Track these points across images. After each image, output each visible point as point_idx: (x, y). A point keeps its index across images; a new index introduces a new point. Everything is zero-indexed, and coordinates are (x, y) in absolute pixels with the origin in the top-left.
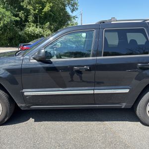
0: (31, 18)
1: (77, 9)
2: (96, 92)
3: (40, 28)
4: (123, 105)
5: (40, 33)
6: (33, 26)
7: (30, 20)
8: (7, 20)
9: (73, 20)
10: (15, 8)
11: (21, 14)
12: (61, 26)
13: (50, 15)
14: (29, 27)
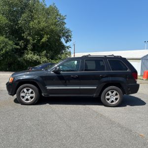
0: (30, 47)
1: (71, 40)
2: (81, 88)
3: (37, 55)
4: (94, 95)
5: (37, 59)
6: (31, 53)
7: (28, 49)
8: (9, 48)
9: (67, 50)
10: (16, 38)
11: (21, 43)
12: (56, 55)
13: (47, 45)
14: (28, 54)
